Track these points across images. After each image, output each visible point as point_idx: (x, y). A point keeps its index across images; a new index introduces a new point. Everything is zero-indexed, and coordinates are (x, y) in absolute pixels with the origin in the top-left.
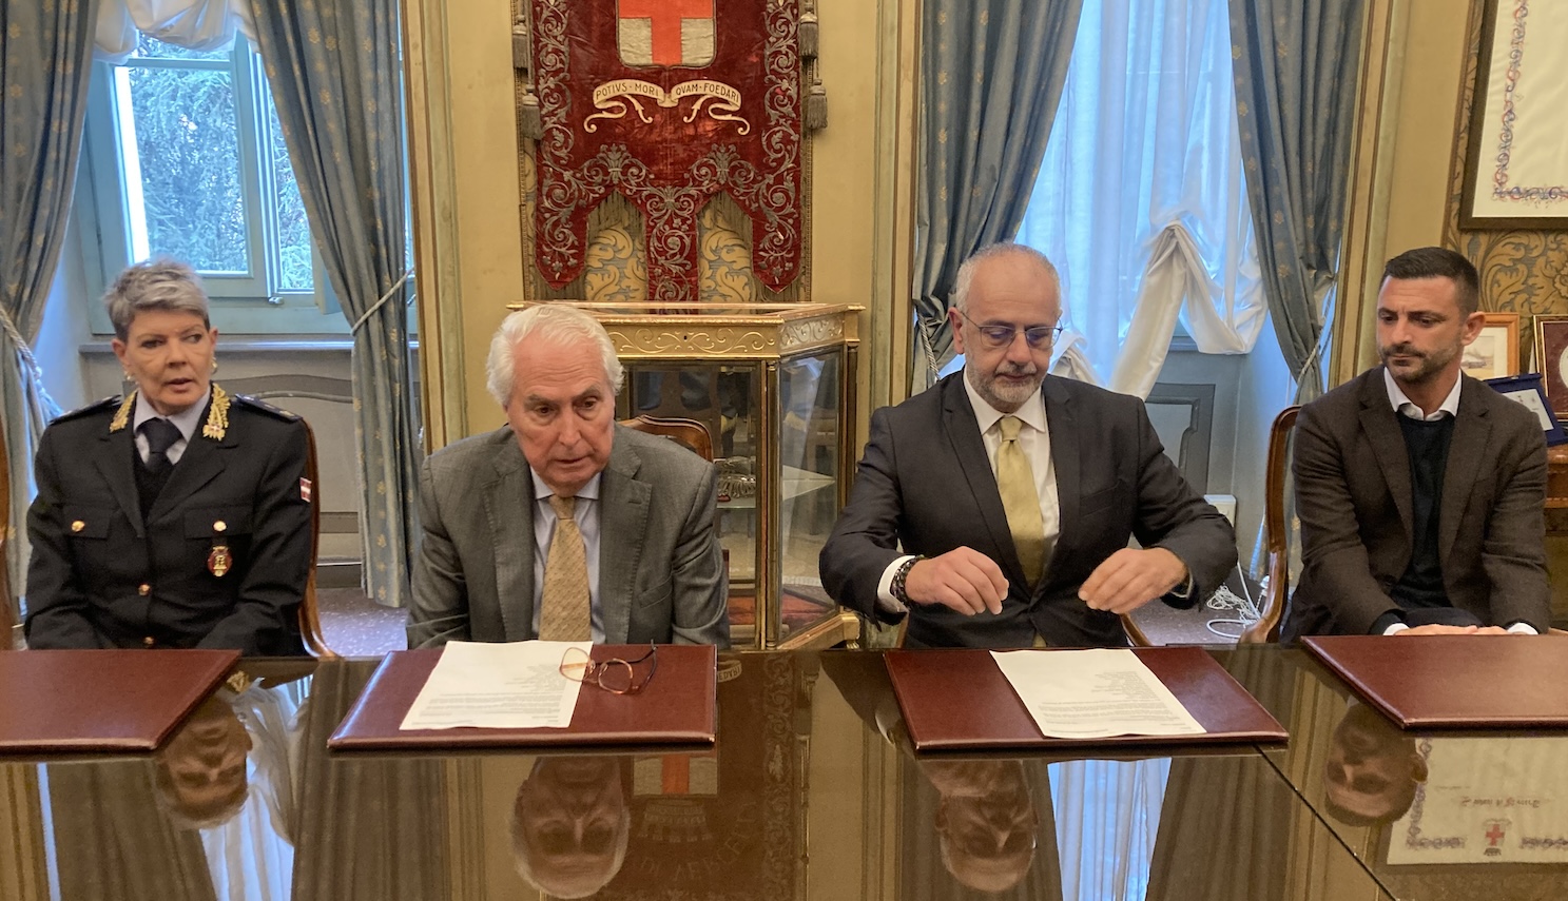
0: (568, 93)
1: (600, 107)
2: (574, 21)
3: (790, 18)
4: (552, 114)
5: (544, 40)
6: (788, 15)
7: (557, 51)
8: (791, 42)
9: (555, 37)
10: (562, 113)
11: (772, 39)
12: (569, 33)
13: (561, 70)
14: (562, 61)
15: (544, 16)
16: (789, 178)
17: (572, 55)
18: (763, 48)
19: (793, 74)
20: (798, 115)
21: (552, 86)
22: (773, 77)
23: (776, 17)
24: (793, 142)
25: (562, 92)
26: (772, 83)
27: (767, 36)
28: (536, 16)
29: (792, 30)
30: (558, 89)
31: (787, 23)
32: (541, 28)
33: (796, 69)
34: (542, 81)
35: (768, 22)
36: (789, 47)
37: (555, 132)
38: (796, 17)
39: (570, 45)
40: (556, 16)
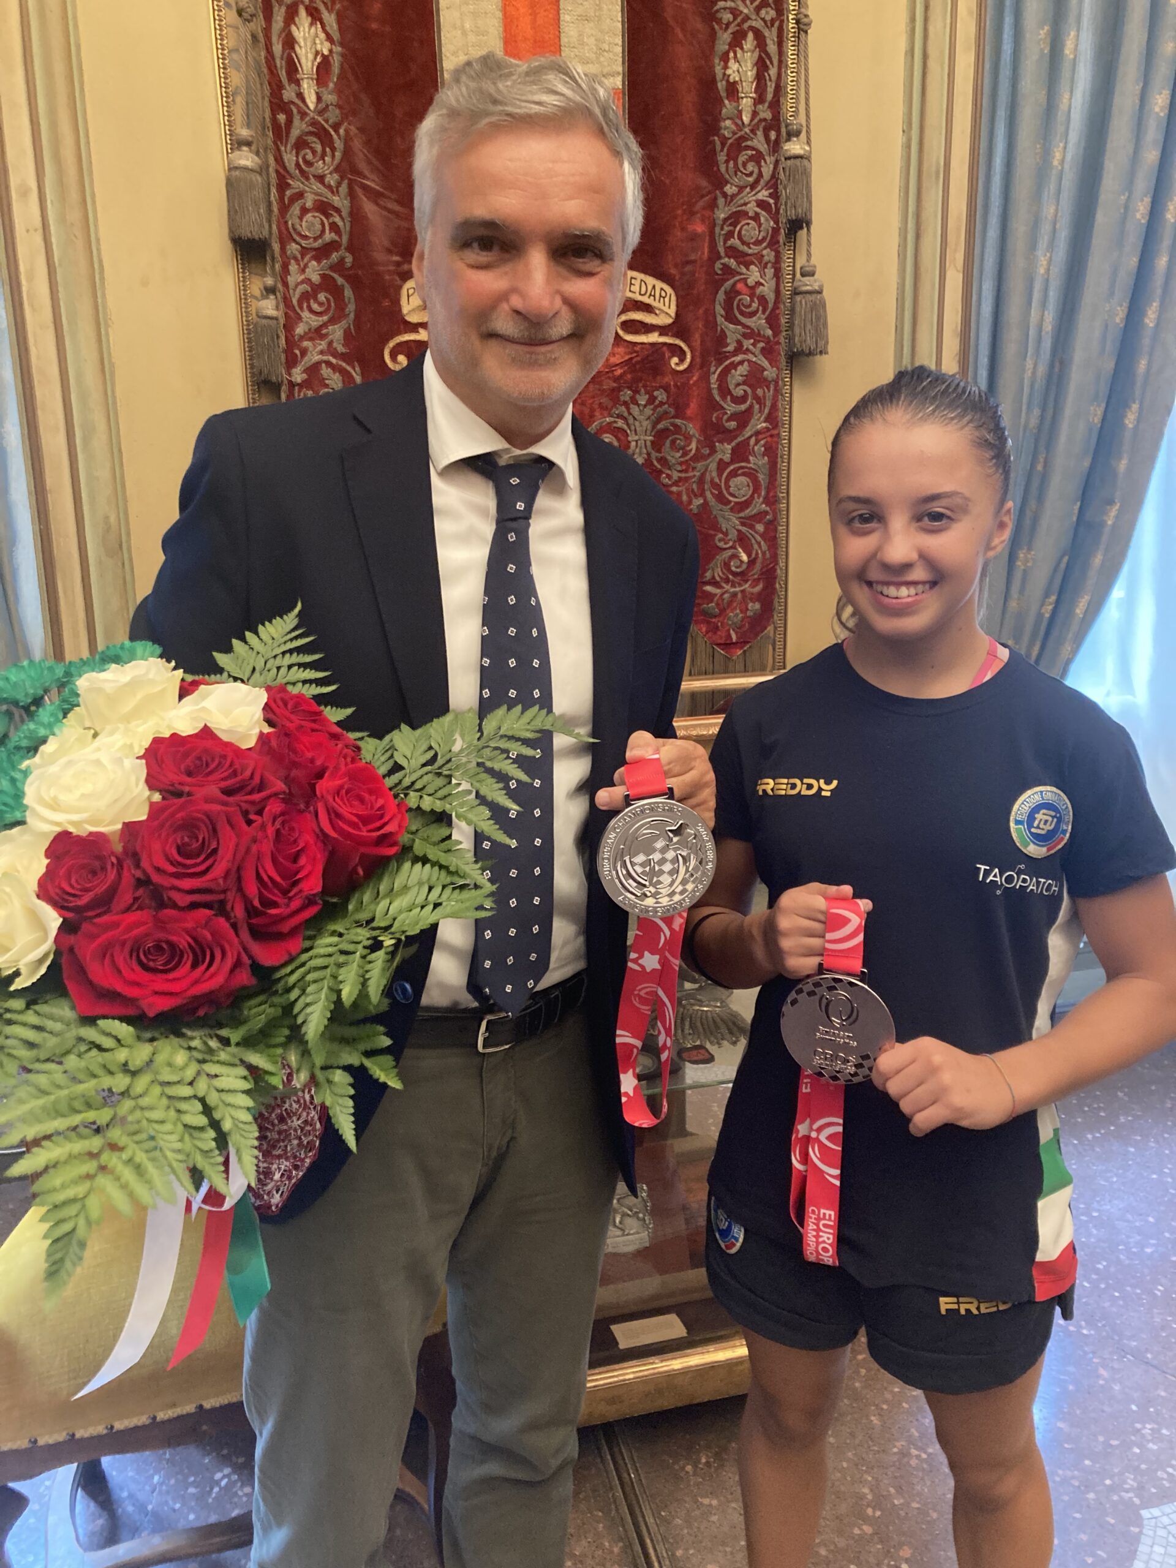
0: (348, 293)
1: (413, 319)
2: (357, 144)
3: (763, 147)
4: (317, 333)
5: (296, 185)
6: (759, 142)
7: (323, 208)
8: (763, 195)
9: (321, 178)
10: (337, 332)
11: (730, 189)
12: (347, 169)
13: (332, 246)
14: (334, 227)
15: (295, 133)
16: (759, 449)
17: (356, 215)
18: (713, 205)
19: (769, 255)
20: (776, 333)
21: (316, 278)
22: (732, 263)
23: (738, 145)
24: (766, 383)
25: (336, 292)
26: (728, 271)
27: (719, 182)
28: (280, 133)
29: (767, 171)
30: (327, 284)
31: (758, 158)
32: (290, 159)
33: (773, 244)
34: (293, 267)
35: (722, 157)
36: (761, 204)
37: (325, 371)
38: (775, 147)
39: (352, 194)
40: (325, 139)
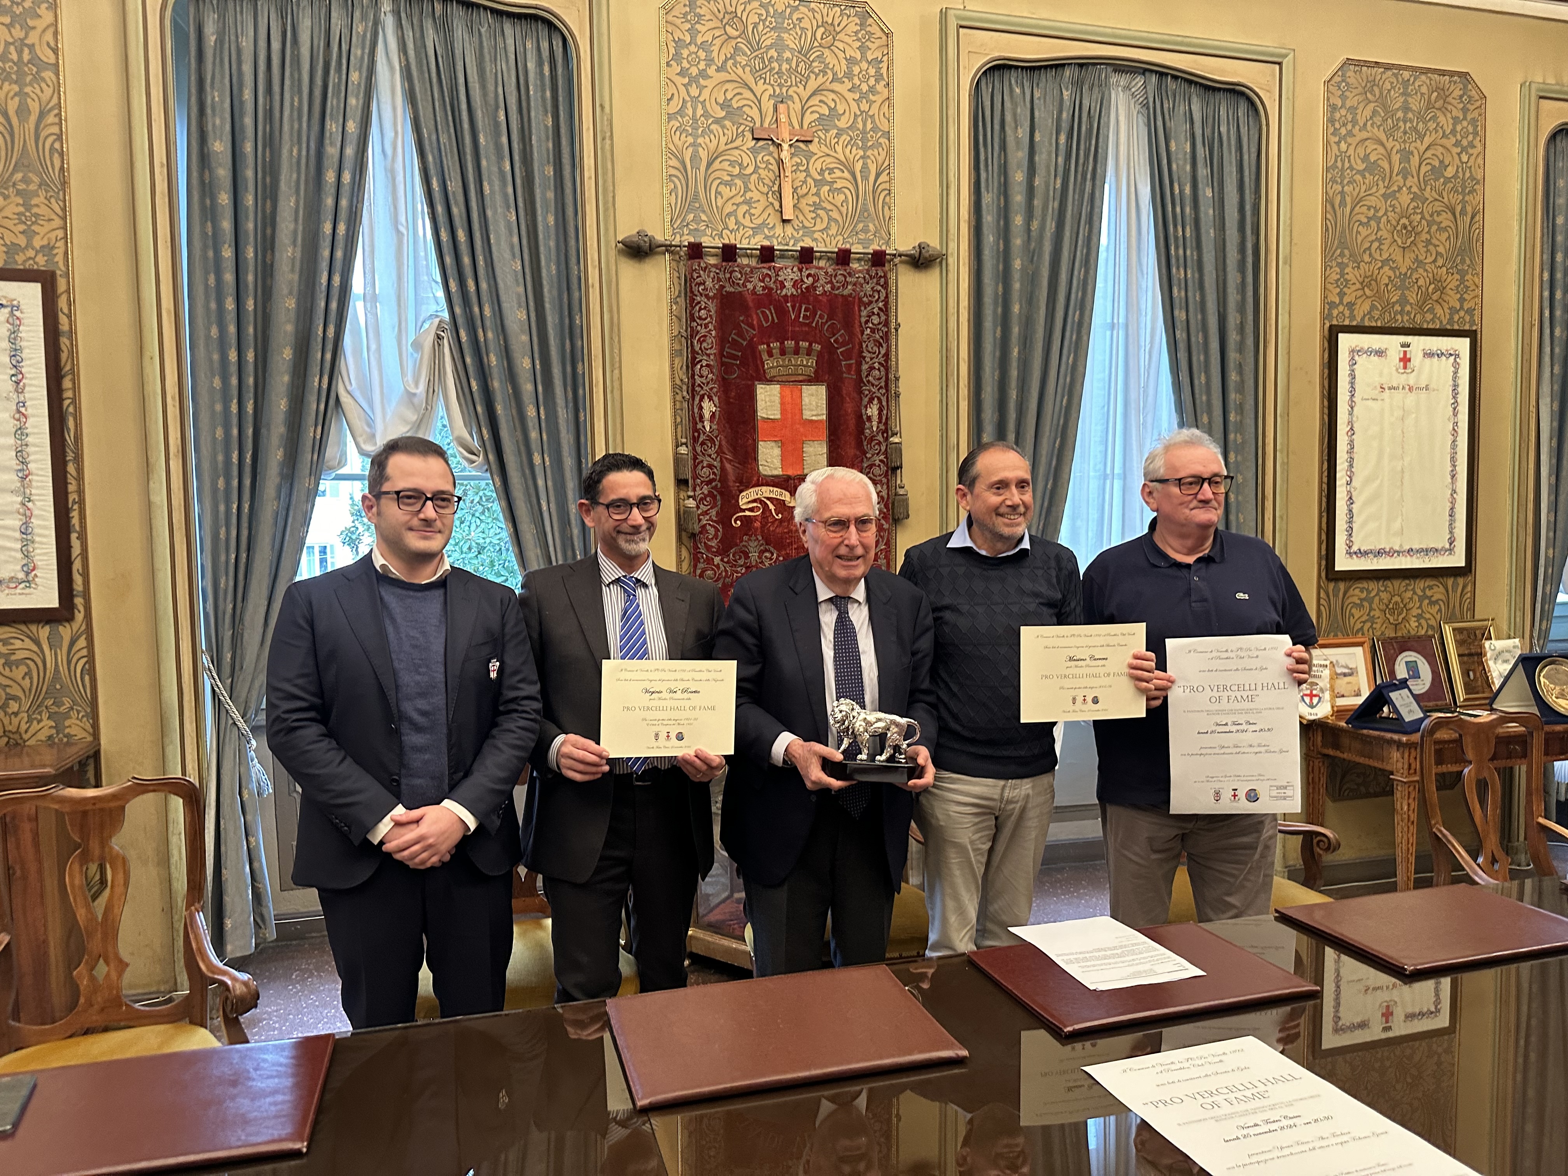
0: (718, 497)
1: (744, 507)
2: (724, 443)
3: (881, 440)
4: (705, 513)
5: (700, 458)
6: (880, 438)
7: (710, 466)
8: (882, 457)
9: (710, 456)
10: (713, 512)
11: (868, 455)
12: (720, 452)
13: (713, 480)
14: (714, 473)
15: (701, 440)
16: (882, 556)
17: (723, 469)
18: (862, 461)
19: (884, 480)
20: (888, 510)
21: (706, 492)
23: (872, 439)
24: (885, 530)
25: (714, 497)
27: (865, 453)
28: (695, 440)
29: (883, 449)
30: (710, 494)
31: (879, 443)
32: (698, 449)
33: (886, 476)
34: (698, 488)
35: (865, 443)
36: (881, 461)
37: (708, 527)
38: (887, 439)
39: (721, 461)
40: (712, 440)
